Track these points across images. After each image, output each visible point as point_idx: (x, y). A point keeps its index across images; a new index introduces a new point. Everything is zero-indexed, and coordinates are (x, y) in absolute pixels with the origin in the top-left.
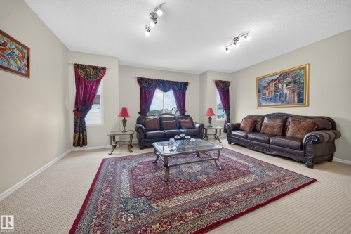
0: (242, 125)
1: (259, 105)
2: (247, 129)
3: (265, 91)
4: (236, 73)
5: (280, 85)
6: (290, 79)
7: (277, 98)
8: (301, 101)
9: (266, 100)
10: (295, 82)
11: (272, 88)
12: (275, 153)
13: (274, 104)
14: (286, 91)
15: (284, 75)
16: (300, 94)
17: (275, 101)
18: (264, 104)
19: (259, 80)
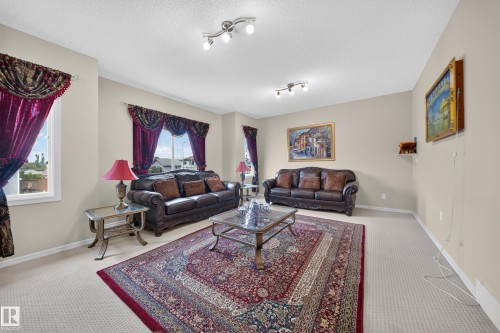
0: (279, 181)
1: (291, 158)
2: (286, 185)
3: (296, 144)
4: (264, 120)
5: (310, 139)
6: (318, 134)
7: (308, 152)
8: (329, 156)
9: (298, 153)
10: (323, 137)
11: (303, 141)
12: (320, 207)
13: (305, 157)
14: (316, 145)
15: (313, 130)
16: (328, 149)
17: (306, 154)
18: (296, 157)
19: (291, 131)
